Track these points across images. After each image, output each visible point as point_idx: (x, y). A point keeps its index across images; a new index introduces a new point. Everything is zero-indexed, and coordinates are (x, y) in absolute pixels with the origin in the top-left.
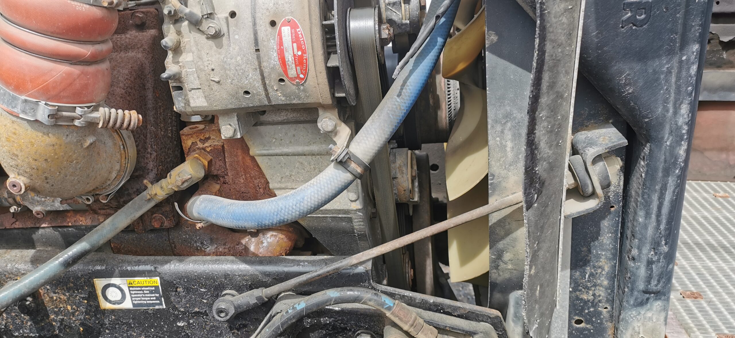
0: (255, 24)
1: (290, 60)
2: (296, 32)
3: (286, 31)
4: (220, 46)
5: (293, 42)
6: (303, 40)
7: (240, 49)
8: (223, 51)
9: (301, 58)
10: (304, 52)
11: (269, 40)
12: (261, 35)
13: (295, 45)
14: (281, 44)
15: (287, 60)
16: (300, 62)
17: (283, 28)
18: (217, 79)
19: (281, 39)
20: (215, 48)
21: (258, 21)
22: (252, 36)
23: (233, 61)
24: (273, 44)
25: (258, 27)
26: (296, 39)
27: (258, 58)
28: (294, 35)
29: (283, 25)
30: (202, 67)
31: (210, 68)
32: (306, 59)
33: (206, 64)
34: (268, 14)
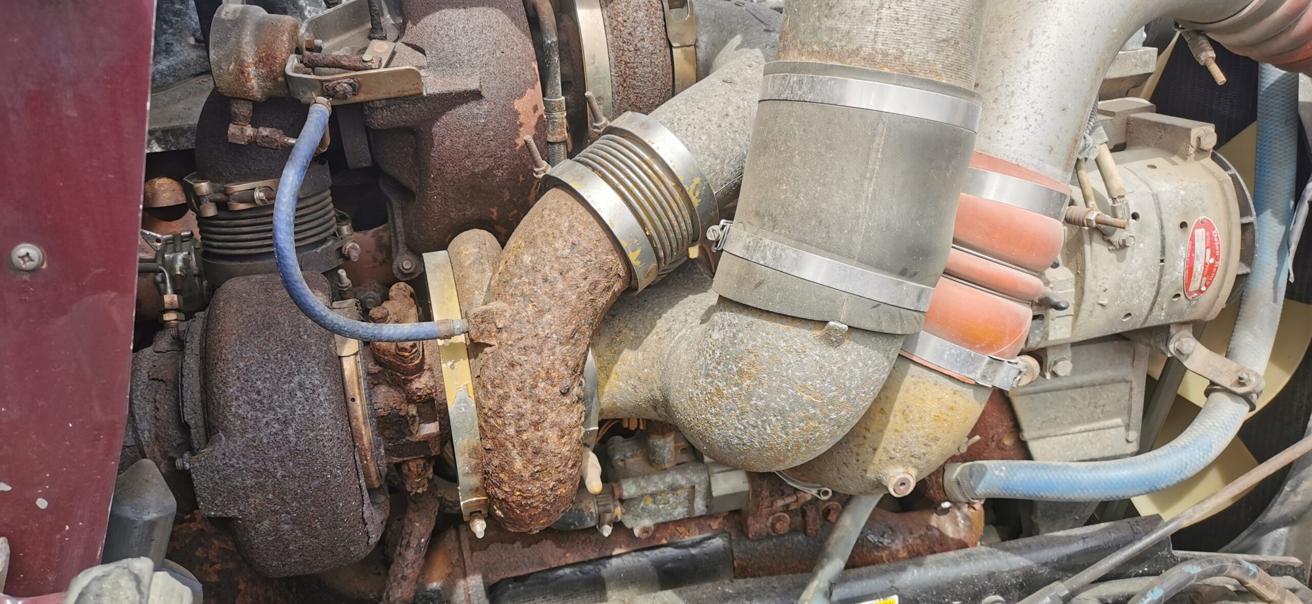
0: (1162, 228)
1: (1199, 270)
2: (1211, 235)
3: (1200, 233)
4: (1121, 259)
5: (1207, 248)
6: (1219, 245)
7: (1144, 260)
8: (1123, 265)
9: (1212, 265)
10: (1217, 259)
11: (1178, 247)
12: (1169, 241)
13: (1209, 251)
14: (1192, 250)
15: (1195, 270)
16: (1210, 271)
17: (1196, 231)
18: (1104, 302)
19: (1193, 244)
20: (1115, 261)
21: (1165, 224)
22: (1159, 243)
23: (1133, 276)
24: (1183, 251)
25: (1166, 232)
26: (1211, 245)
27: (1162, 269)
28: (1208, 238)
29: (1197, 226)
30: (1094, 288)
31: (1103, 289)
32: (1217, 268)
33: (1100, 283)
34: (1176, 214)
